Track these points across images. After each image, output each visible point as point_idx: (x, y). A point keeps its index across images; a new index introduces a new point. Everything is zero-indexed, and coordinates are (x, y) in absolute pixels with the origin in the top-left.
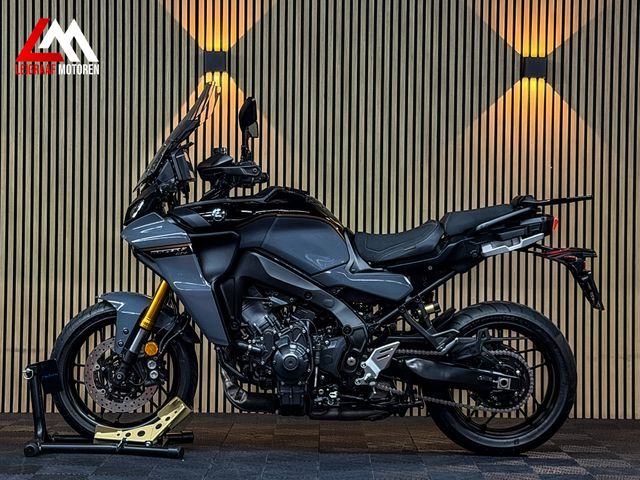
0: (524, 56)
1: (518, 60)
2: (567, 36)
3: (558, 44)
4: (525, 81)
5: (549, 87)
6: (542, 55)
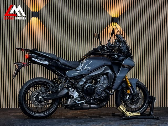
1: (111, 18)
2: (123, 13)
3: (121, 14)
4: (113, 23)
5: (118, 25)
6: (117, 17)
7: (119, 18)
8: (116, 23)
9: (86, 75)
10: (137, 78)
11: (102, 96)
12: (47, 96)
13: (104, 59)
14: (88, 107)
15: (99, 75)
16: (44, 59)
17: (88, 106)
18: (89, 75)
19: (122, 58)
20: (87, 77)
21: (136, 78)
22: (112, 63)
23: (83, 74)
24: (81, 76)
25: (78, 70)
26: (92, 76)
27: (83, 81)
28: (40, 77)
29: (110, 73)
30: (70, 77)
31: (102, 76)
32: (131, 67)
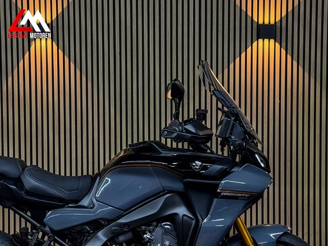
0: (259, 23)
1: (255, 26)
2: (290, 9)
5: (278, 45)
6: (272, 22)
7: (278, 25)
8: (272, 41)
9: (109, 221)
13: (159, 173)
15: (148, 222)
18: (118, 221)
19: (220, 167)
20: (113, 226)
22: (186, 185)
23: (102, 219)
24: (96, 225)
25: (83, 207)
26: (125, 224)
27: (99, 240)
29: (181, 215)
30: (56, 228)
31: (157, 226)
32: (252, 196)
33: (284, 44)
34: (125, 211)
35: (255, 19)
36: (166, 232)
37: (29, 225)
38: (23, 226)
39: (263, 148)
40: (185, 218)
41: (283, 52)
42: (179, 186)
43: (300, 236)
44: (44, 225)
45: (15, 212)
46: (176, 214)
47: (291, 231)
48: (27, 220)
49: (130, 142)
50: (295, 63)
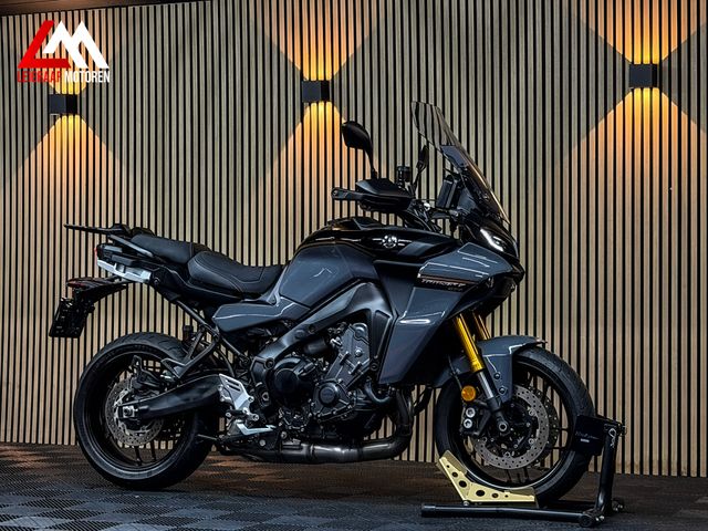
0: (635, 63)
2: (684, 38)
4: (637, 92)
5: (665, 98)
6: (656, 60)
7: (665, 65)
8: (656, 91)
9: (295, 322)
10: (531, 334)
11: (344, 411)
12: (150, 403)
14: (303, 452)
15: (336, 321)
16: (131, 261)
17: (301, 448)
18: (304, 323)
20: (298, 330)
21: (527, 333)
23: (285, 319)
24: (278, 326)
25: (264, 303)
26: (311, 326)
27: (281, 346)
28: (144, 330)
29: (373, 311)
30: (227, 328)
31: (346, 327)
32: (468, 286)
33: (675, 95)
34: (312, 308)
35: (628, 57)
36: (358, 336)
37: (195, 324)
38: (188, 323)
39: (510, 226)
40: (378, 314)
41: (675, 107)
42: (370, 271)
43: (557, 353)
44: (213, 325)
45: (185, 311)
46: (368, 310)
47: (544, 345)
48: (192, 317)
49: (330, 219)
50: (694, 126)
